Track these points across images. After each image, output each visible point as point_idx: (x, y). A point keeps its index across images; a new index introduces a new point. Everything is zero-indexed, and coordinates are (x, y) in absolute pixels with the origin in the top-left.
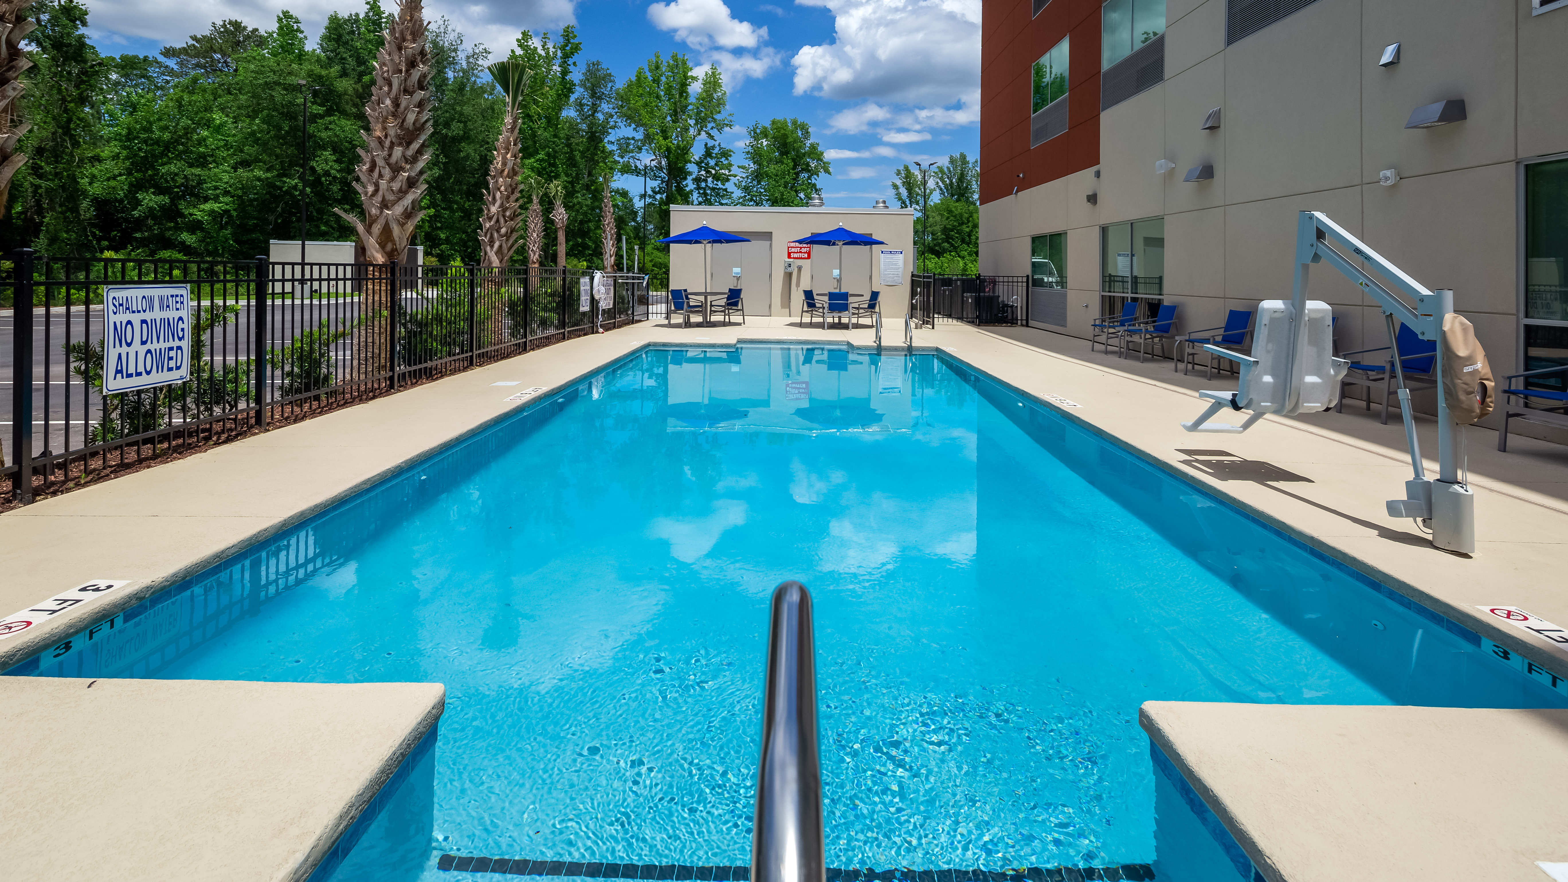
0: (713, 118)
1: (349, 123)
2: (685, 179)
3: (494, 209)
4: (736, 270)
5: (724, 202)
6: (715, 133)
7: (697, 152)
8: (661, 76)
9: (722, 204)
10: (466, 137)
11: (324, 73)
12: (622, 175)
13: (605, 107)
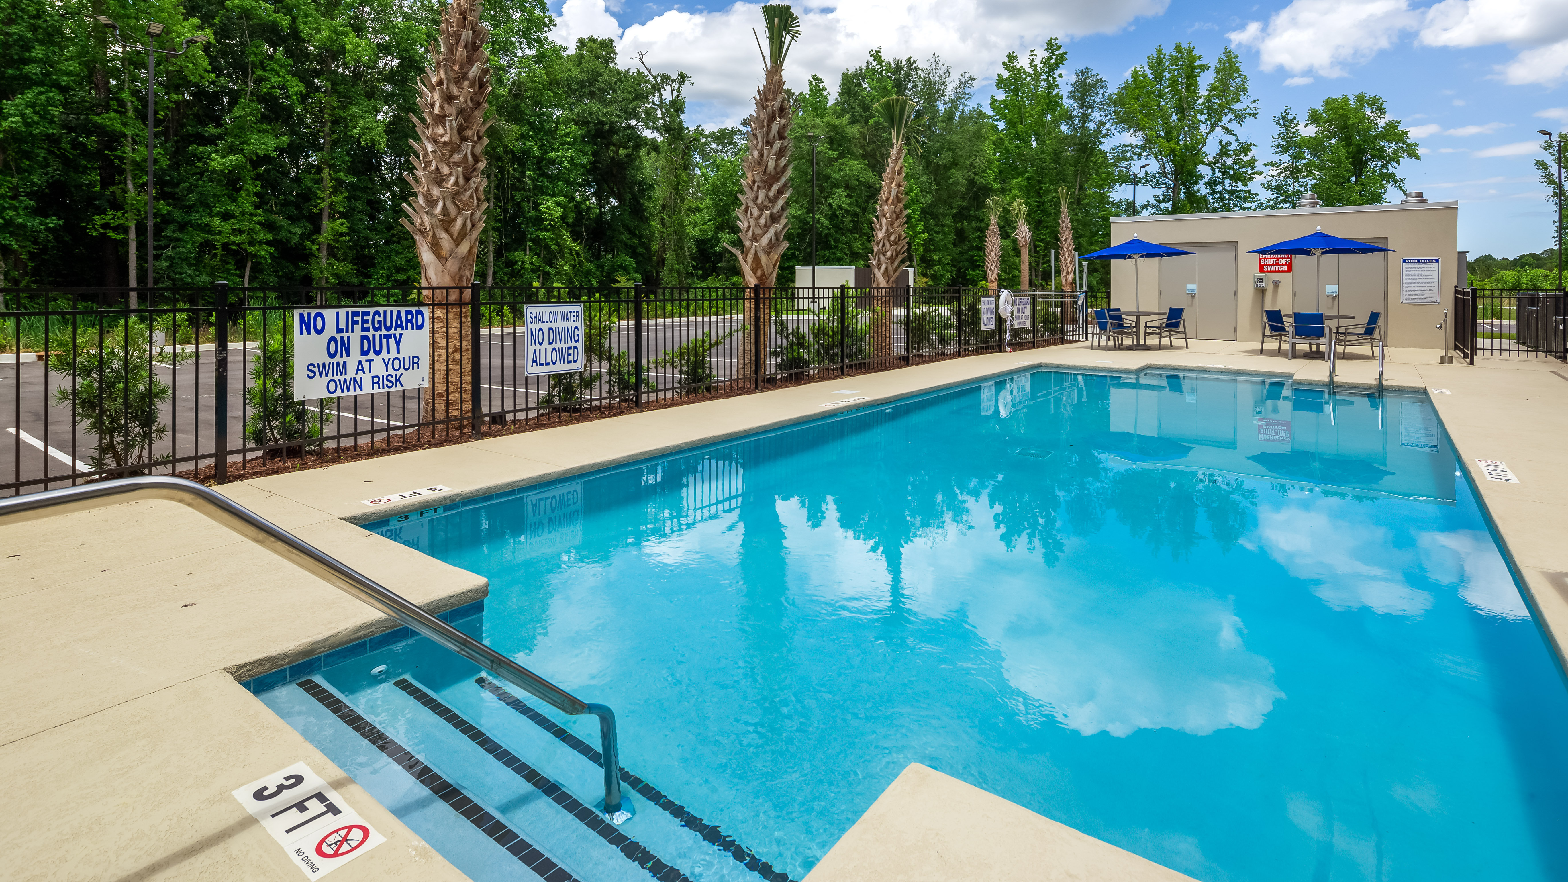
0: (1230, 109)
1: (856, 163)
2: (1197, 183)
3: (881, 234)
4: (1191, 287)
5: (1247, 205)
6: (1233, 126)
7: (1211, 149)
8: (1164, 71)
9: (1245, 209)
10: (954, 164)
11: (837, 122)
12: (1120, 185)
13: (1097, 115)
